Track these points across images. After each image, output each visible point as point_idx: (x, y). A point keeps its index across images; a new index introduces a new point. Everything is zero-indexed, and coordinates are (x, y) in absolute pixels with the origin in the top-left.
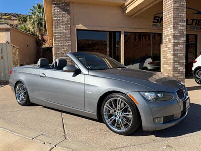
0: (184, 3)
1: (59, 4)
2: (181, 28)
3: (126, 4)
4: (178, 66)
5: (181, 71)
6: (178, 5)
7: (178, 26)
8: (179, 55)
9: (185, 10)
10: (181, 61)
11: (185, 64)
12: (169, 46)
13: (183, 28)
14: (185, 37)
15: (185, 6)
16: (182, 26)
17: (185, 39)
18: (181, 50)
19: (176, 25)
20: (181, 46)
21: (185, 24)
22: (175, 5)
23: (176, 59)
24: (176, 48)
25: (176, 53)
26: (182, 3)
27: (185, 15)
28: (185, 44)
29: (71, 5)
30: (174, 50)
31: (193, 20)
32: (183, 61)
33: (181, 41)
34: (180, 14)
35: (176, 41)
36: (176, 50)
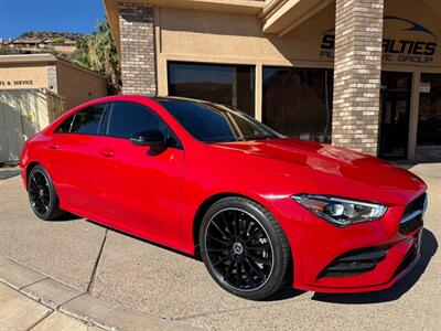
0: (378, 6)
1: (131, 11)
2: (371, 58)
4: (362, 136)
5: (368, 145)
6: (366, 10)
7: (364, 53)
8: (364, 114)
9: (381, 21)
10: (369, 127)
11: (376, 132)
12: (344, 96)
13: (376, 58)
14: (379, 76)
15: (381, 11)
16: (374, 53)
17: (378, 81)
18: (368, 104)
19: (359, 53)
20: (369, 95)
21: (380, 49)
22: (360, 9)
23: (358, 123)
24: (358, 99)
25: (358, 109)
26: (373, 6)
27: (381, 30)
28: (378, 91)
29: (156, 13)
30: (355, 104)
31: (404, 43)
32: (372, 127)
33: (369, 86)
34: (368, 29)
35: (359, 86)
36: (357, 104)
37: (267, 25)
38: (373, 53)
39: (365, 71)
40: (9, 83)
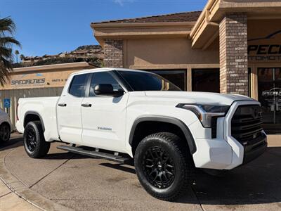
0: (243, 34)
2: (240, 66)
3: (191, 35)
6: (233, 37)
7: (234, 64)
9: (246, 43)
13: (243, 66)
15: (246, 37)
19: (231, 64)
21: (246, 60)
22: (229, 37)
26: (239, 34)
27: (246, 48)
29: (125, 43)
33: (239, 84)
34: (236, 49)
35: (231, 84)
37: (193, 43)
38: (241, 63)
39: (236, 75)
40: (62, 80)
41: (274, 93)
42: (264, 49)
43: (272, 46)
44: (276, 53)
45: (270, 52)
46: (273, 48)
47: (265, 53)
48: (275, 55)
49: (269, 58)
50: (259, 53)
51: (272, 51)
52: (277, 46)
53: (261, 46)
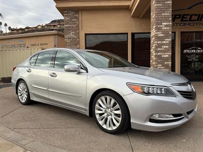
0: (168, 2)
1: (69, 13)
2: (165, 28)
4: (162, 68)
6: (161, 5)
7: (161, 26)
8: (163, 56)
9: (171, 9)
10: (166, 63)
11: (170, 65)
13: (168, 28)
14: (170, 37)
15: (171, 5)
17: (170, 40)
18: (165, 51)
19: (159, 26)
20: (165, 47)
21: (171, 23)
22: (158, 5)
23: (159, 61)
24: (159, 49)
25: (159, 54)
26: (166, 2)
27: (171, 14)
28: (171, 44)
30: (157, 52)
32: (168, 63)
33: (164, 42)
34: (163, 14)
35: (159, 42)
36: (159, 52)
37: (133, 12)
38: (166, 25)
39: (162, 35)
40: (38, 45)
41: (193, 51)
42: (186, 18)
43: (192, 15)
44: (195, 20)
45: (190, 20)
46: (193, 16)
47: (187, 21)
48: (194, 22)
49: (189, 24)
50: (182, 20)
51: (192, 19)
52: (196, 15)
53: (184, 15)
